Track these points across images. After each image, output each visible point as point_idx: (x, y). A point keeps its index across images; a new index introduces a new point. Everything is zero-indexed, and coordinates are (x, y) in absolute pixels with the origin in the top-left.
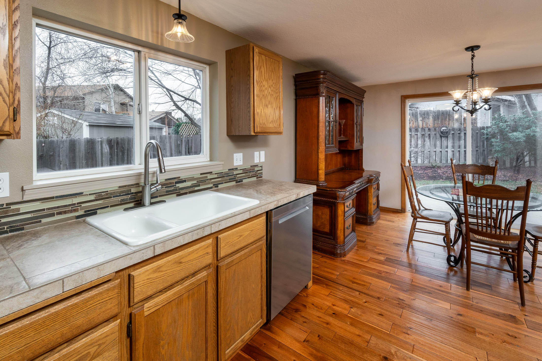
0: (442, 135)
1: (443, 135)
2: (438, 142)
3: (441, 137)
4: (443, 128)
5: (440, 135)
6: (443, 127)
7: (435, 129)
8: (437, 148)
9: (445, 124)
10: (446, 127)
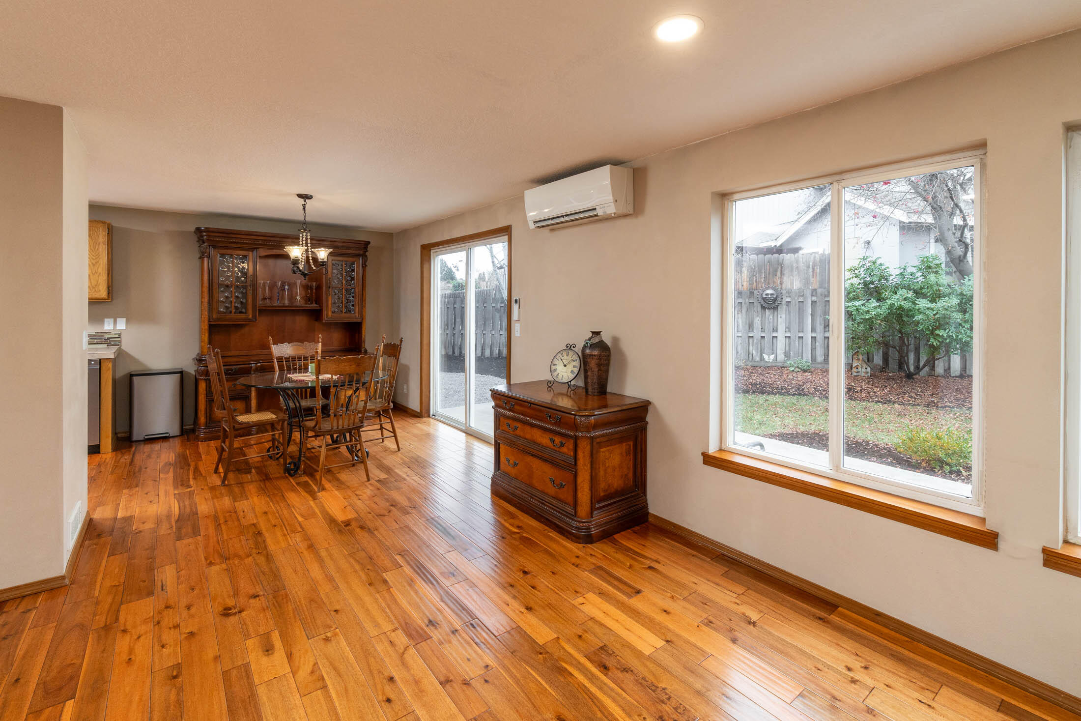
0: (764, 304)
1: (766, 305)
2: (758, 318)
3: (763, 308)
4: (769, 292)
5: (762, 305)
6: (768, 288)
7: (752, 293)
8: (755, 331)
9: (774, 282)
10: (775, 290)
